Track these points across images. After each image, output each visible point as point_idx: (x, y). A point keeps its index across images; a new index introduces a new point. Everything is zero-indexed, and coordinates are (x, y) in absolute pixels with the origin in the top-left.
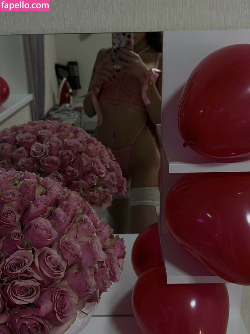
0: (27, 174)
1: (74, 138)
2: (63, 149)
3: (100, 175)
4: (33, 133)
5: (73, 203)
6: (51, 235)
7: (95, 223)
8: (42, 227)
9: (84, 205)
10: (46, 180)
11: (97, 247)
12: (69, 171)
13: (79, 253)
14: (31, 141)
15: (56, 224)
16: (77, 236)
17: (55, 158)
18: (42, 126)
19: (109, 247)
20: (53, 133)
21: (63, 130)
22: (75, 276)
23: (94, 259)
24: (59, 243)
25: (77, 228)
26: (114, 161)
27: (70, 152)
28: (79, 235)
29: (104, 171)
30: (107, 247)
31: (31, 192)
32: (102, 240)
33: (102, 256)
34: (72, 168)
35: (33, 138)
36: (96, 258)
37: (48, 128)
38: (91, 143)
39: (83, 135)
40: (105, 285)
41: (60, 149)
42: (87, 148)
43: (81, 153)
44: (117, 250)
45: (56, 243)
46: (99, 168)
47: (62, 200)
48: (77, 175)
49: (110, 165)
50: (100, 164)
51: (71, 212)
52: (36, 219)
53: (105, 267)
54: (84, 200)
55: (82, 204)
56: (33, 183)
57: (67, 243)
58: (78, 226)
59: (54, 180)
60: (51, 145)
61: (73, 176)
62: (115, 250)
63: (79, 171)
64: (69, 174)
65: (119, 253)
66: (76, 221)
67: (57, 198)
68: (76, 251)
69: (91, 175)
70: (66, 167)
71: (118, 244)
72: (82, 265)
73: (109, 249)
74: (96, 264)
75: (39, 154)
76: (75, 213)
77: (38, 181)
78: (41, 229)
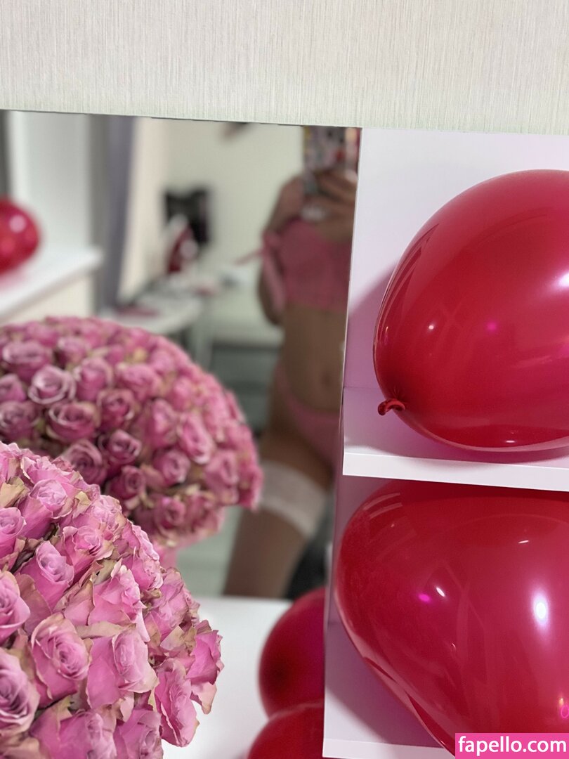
1: (145, 363)
2: (113, 388)
3: (195, 457)
4: (46, 343)
5: (91, 531)
6: (12, 616)
7: (145, 587)
9: (125, 536)
10: (39, 465)
11: (135, 653)
12: (119, 443)
13: (79, 669)
14: (37, 361)
15: (34, 587)
16: (87, 620)
17: (88, 408)
19: (175, 655)
20: (96, 346)
21: (121, 343)
22: (62, 730)
23: (120, 687)
24: (30, 636)
25: (92, 599)
27: (127, 395)
28: (93, 618)
29: (207, 445)
30: (167, 651)
32: (157, 633)
33: (146, 678)
34: (125, 436)
35: (44, 355)
36: (127, 685)
37: (84, 335)
38: (185, 377)
39: (170, 356)
40: (146, 754)
41: (104, 386)
42: (172, 389)
43: (153, 399)
44: (197, 659)
45: (24, 638)
46: (195, 441)
47: (67, 521)
48: (137, 453)
49: (226, 436)
50: (201, 431)
51: (79, 557)
53: (150, 708)
54: (127, 523)
55: (121, 534)
57: (50, 640)
58: (95, 594)
59: (64, 465)
60: (83, 376)
61: (127, 455)
62: (189, 661)
63: (144, 444)
64: (116, 449)
65: (201, 670)
66: (91, 579)
67: (52, 516)
68: (72, 663)
69: (172, 454)
70: (113, 430)
71: (201, 643)
72: (88, 701)
73: (172, 659)
74: (125, 700)
75: (50, 396)
76: (92, 561)
77: (17, 466)
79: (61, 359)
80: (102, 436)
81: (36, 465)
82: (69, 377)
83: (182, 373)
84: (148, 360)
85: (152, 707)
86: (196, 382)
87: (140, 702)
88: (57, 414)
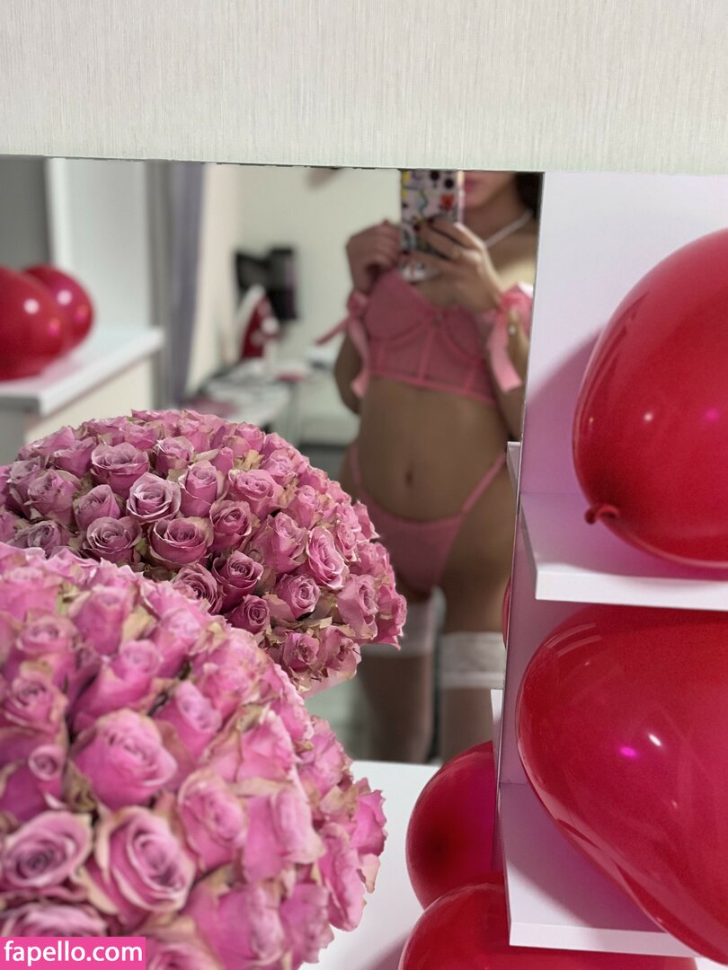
0: (104, 569)
1: (260, 468)
2: (224, 499)
3: (328, 582)
4: (139, 444)
5: (234, 669)
6: (156, 770)
7: (296, 736)
8: (130, 742)
9: (267, 676)
10: (160, 590)
11: (296, 816)
12: (237, 566)
13: (237, 833)
14: (133, 468)
15: (176, 736)
16: (235, 776)
17: (198, 524)
18: (170, 426)
19: (335, 818)
20: (200, 450)
21: (230, 443)
22: (220, 907)
23: (282, 856)
24: (176, 795)
25: (240, 751)
26: (373, 541)
27: (243, 507)
28: (242, 773)
29: (341, 569)
30: (327, 814)
31: (108, 629)
32: (315, 792)
33: (310, 846)
34: (244, 558)
35: (140, 460)
36: (290, 853)
37: (186, 435)
38: (309, 484)
39: (288, 460)
40: (312, 938)
41: (215, 497)
42: (296, 498)
43: (275, 513)
44: (359, 825)
45: (169, 796)
46: (326, 562)
47: (200, 659)
48: (259, 578)
49: (361, 555)
50: (332, 551)
51: (225, 699)
52: (113, 715)
53: (314, 882)
54: (268, 661)
55: (262, 673)
56: (116, 600)
57: (201, 798)
58: (244, 745)
59: (186, 591)
60: (188, 484)
61: (247, 581)
62: (351, 826)
63: (266, 568)
64: (234, 573)
65: (364, 839)
66: (238, 727)
67: (186, 652)
68: (228, 826)
69: (301, 580)
70: (229, 551)
71: (364, 807)
72: (245, 872)
73: (333, 824)
74: (288, 872)
76: (237, 703)
77: (134, 592)
78: (127, 748)
79: (159, 464)
80: (215, 560)
81: (158, 591)
82: (172, 486)
83: (303, 480)
84: (264, 465)
85: (316, 881)
87: (302, 875)
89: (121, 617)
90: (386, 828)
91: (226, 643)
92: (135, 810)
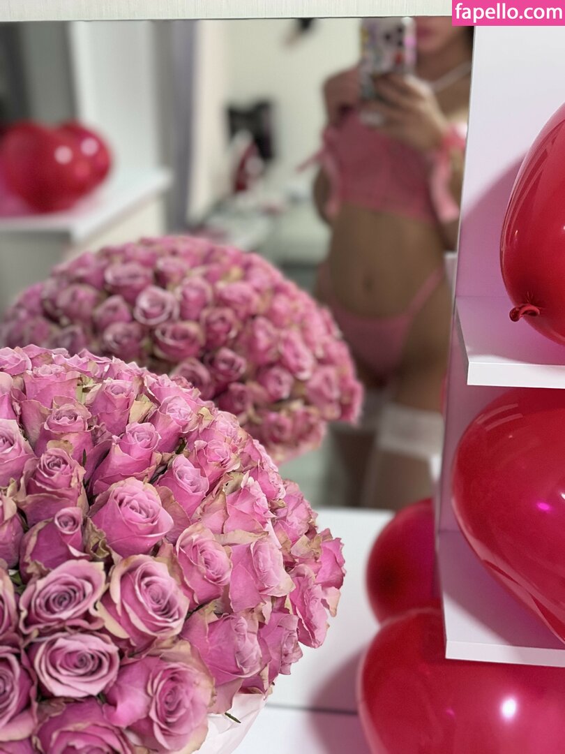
0: (115, 365)
1: (242, 281)
2: (214, 307)
3: (298, 373)
4: (145, 264)
5: (219, 444)
6: (157, 526)
7: (271, 498)
8: (135, 503)
9: (247, 449)
10: (160, 383)
11: (271, 560)
12: (225, 361)
13: (223, 574)
14: (139, 283)
15: (173, 498)
16: (223, 529)
17: (192, 328)
18: (168, 249)
19: (303, 561)
20: (194, 266)
21: (217, 261)
22: (211, 632)
23: (260, 591)
24: (174, 545)
25: (225, 509)
28: (228, 526)
29: (308, 361)
30: (297, 558)
31: (117, 413)
32: (287, 541)
33: (283, 583)
34: (230, 354)
35: (145, 276)
36: (267, 588)
37: (181, 255)
38: (282, 294)
39: (265, 274)
40: (286, 655)
41: (205, 305)
42: (271, 306)
43: (253, 317)
44: (323, 565)
45: (169, 546)
46: (296, 357)
47: (193, 436)
48: (242, 370)
49: (325, 352)
50: (301, 347)
51: (212, 469)
52: (122, 482)
53: (287, 611)
54: (248, 438)
55: (244, 447)
56: (123, 390)
57: (194, 547)
58: (228, 504)
59: (182, 382)
60: (184, 295)
61: (233, 372)
62: (316, 566)
63: (248, 360)
64: (223, 367)
65: (327, 576)
66: (223, 490)
67: (181, 431)
68: (216, 569)
69: (276, 371)
70: (217, 348)
71: (327, 551)
72: (231, 604)
73: (302, 565)
74: (265, 603)
75: (155, 316)
76: (223, 472)
77: (140, 383)
78: (133, 508)
79: (161, 279)
80: (207, 355)
81: (158, 383)
82: (171, 297)
83: (277, 290)
84: (245, 278)
85: (289, 610)
86: (293, 298)
87: (277, 605)
88: (163, 333)
89: (128, 405)
90: (346, 567)
91: (214, 423)
92: (141, 556)
